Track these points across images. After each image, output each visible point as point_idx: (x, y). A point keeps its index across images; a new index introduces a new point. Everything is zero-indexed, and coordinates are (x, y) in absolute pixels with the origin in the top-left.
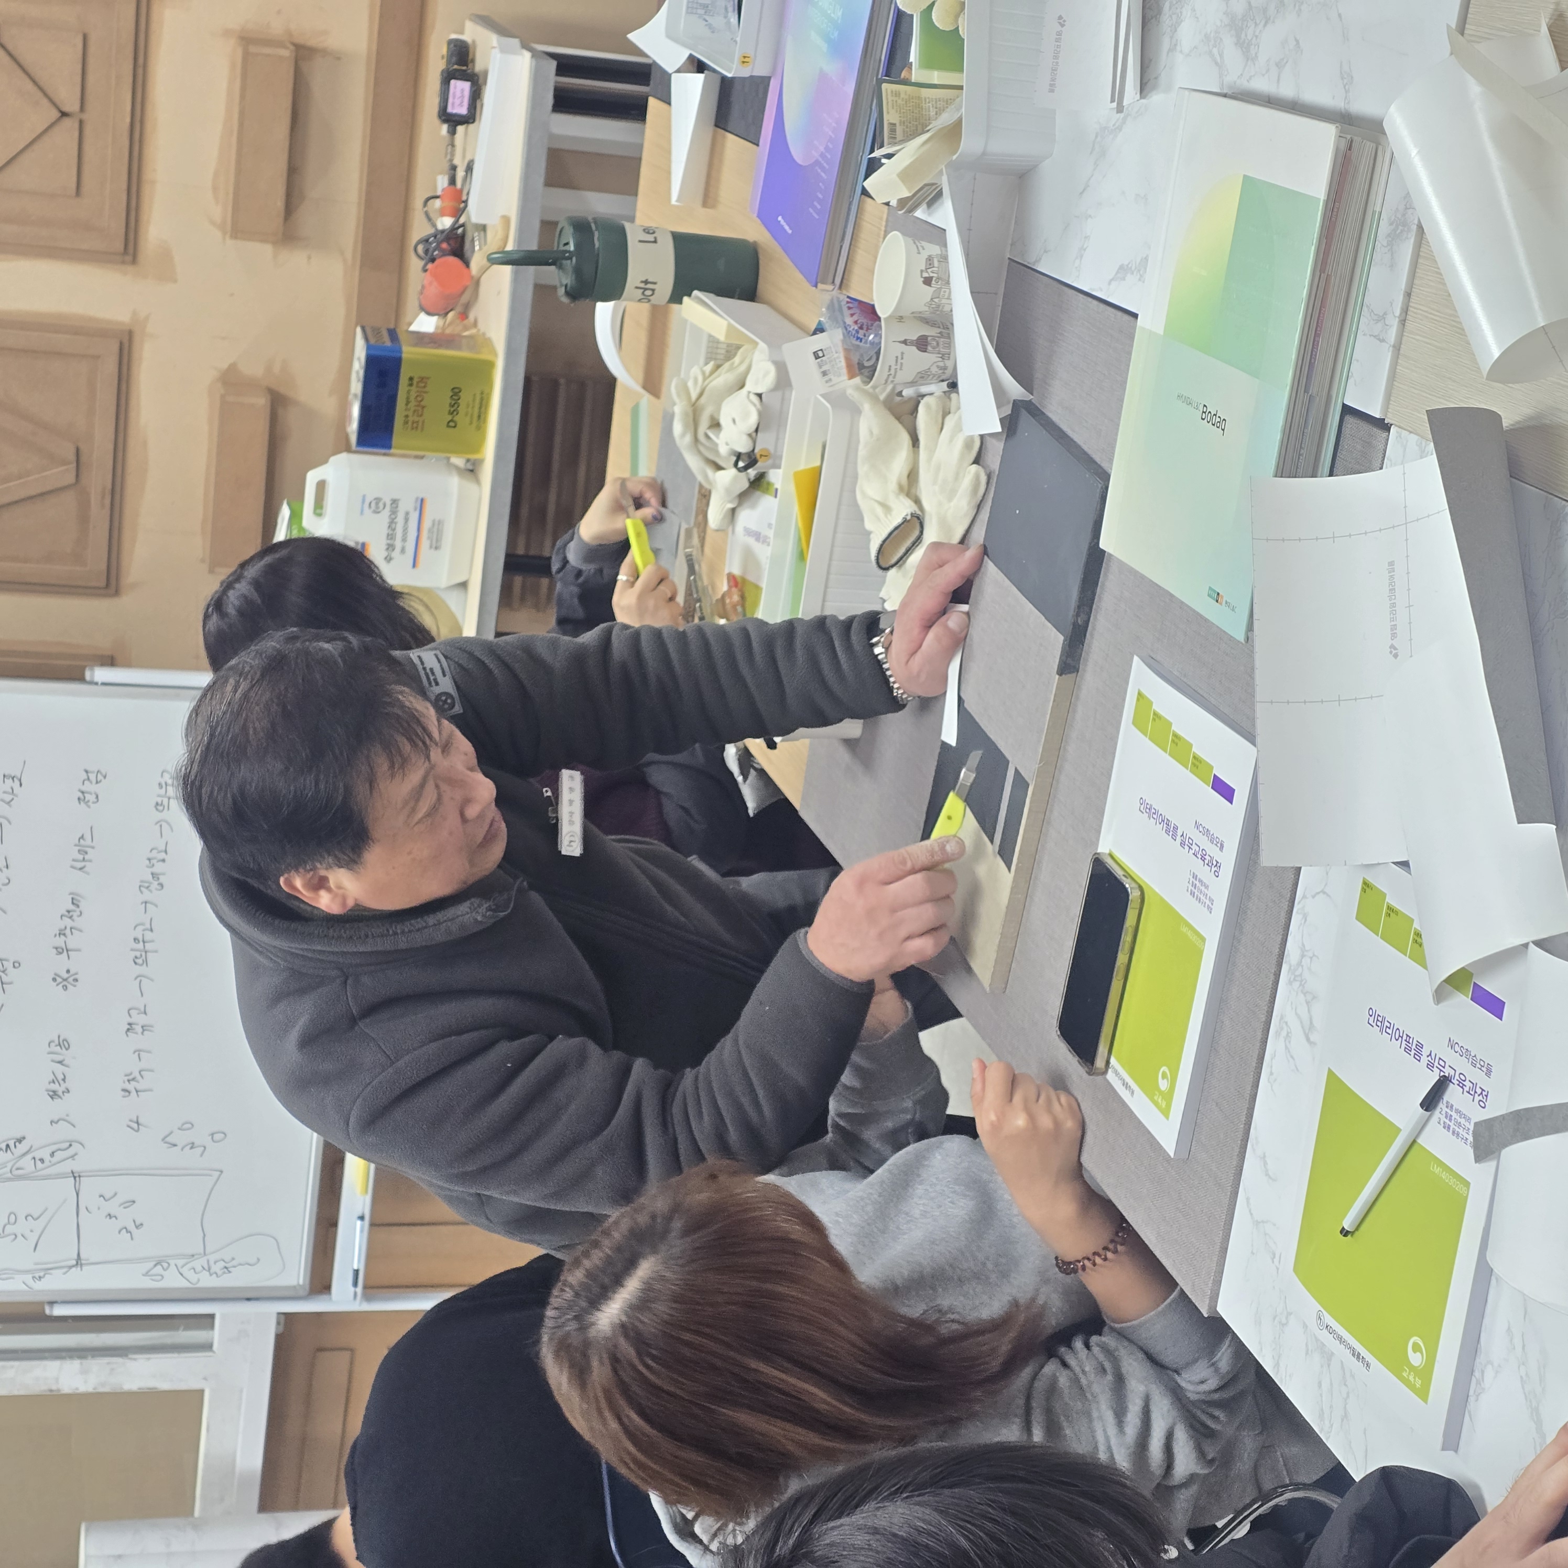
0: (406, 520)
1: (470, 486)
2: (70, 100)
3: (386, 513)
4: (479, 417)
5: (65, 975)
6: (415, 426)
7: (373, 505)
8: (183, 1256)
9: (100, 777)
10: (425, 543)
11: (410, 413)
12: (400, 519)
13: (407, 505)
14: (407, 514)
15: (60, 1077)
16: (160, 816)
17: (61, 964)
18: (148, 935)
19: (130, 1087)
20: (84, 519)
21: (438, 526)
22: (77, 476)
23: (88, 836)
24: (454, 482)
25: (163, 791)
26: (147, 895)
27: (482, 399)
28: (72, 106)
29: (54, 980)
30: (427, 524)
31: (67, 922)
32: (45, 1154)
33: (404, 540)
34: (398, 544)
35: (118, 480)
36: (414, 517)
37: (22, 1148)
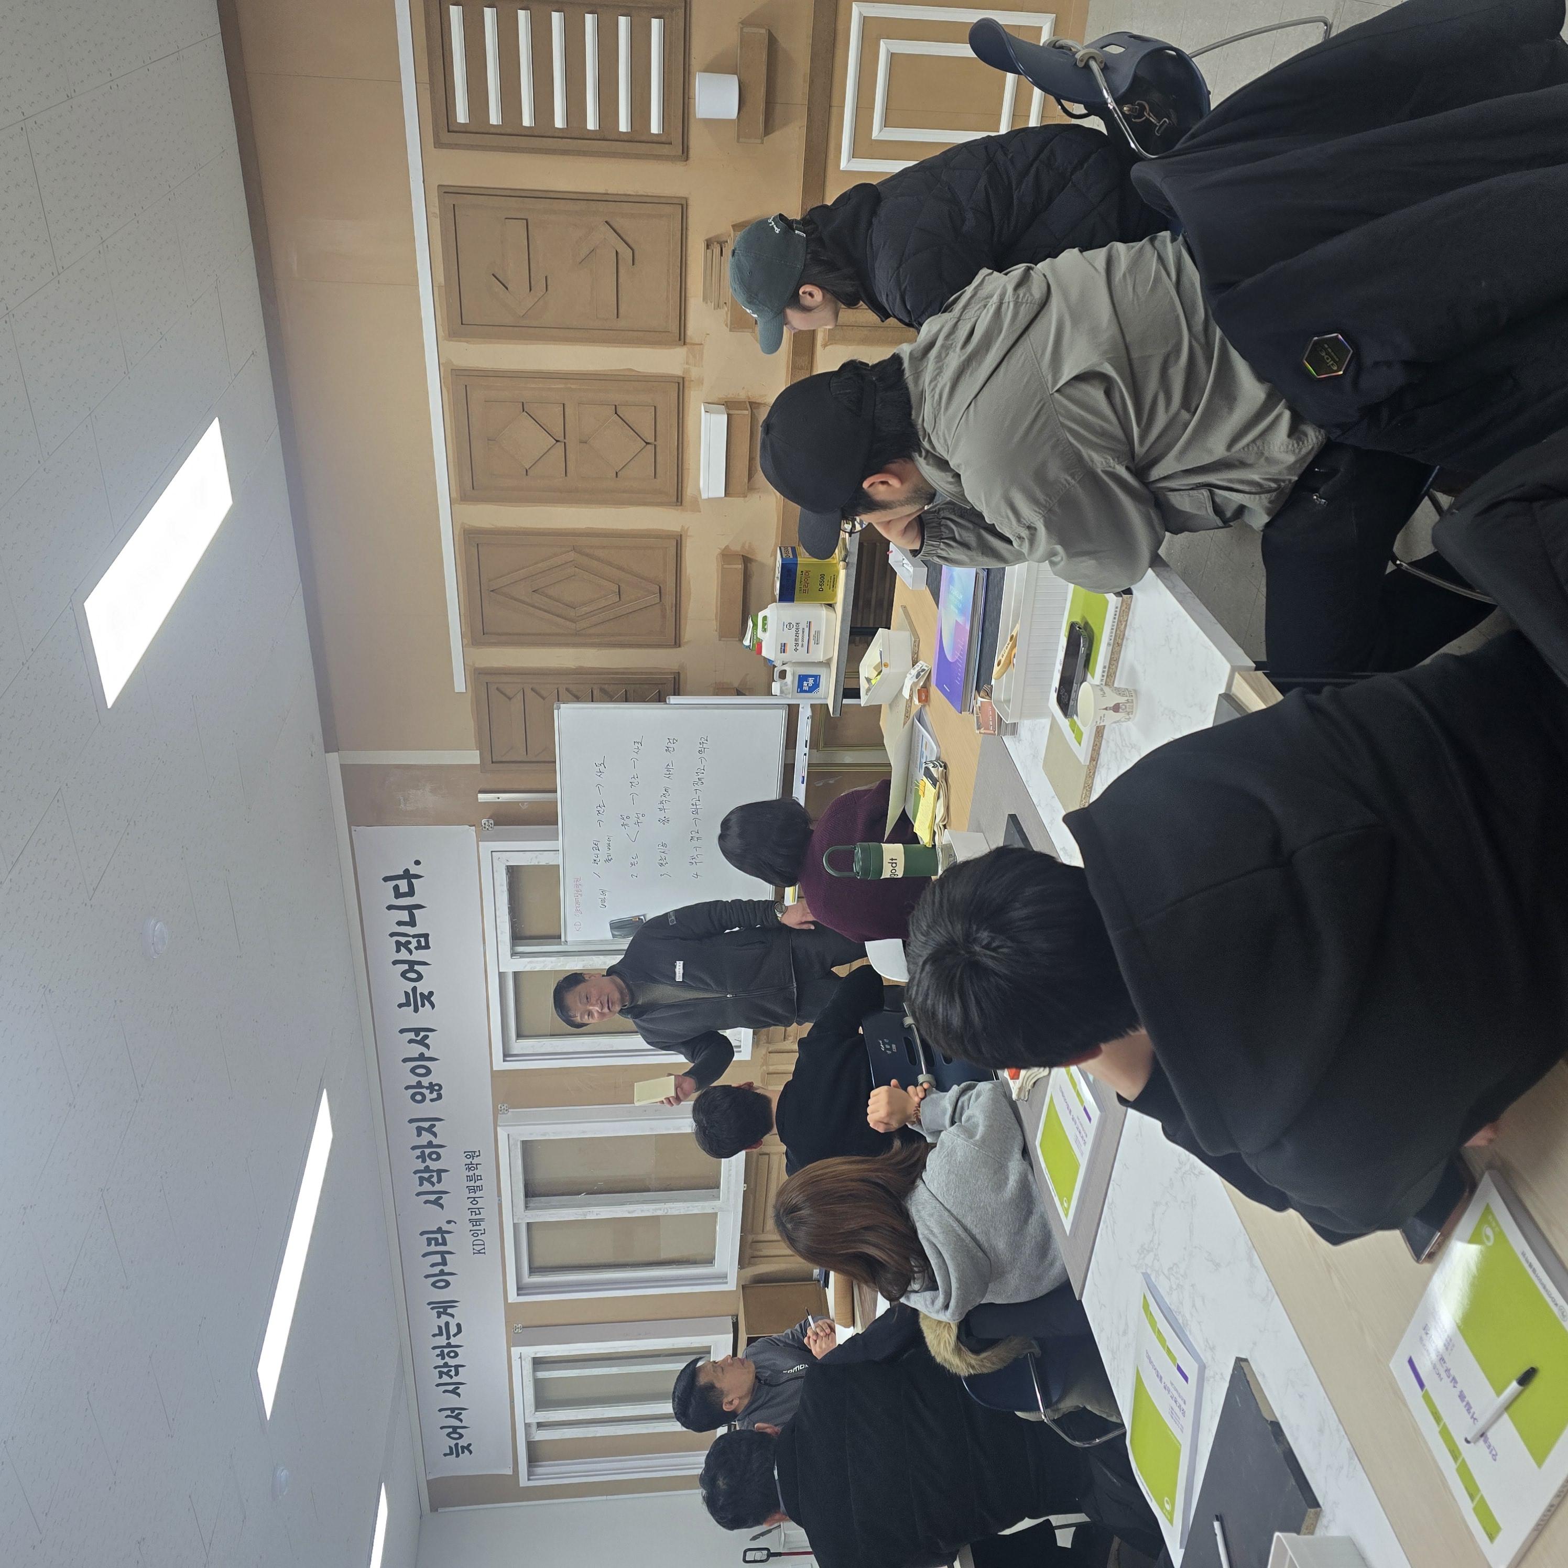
0: (803, 632)
1: (831, 614)
2: (649, 436)
3: (794, 629)
4: (833, 586)
5: (664, 819)
6: (805, 591)
7: (788, 626)
9: (675, 741)
10: (812, 642)
11: (802, 586)
12: (800, 632)
13: (803, 625)
14: (803, 629)
15: (664, 858)
16: (701, 755)
17: (662, 815)
18: (698, 803)
19: (693, 861)
20: (664, 616)
21: (818, 633)
22: (660, 599)
23: (671, 765)
24: (824, 612)
25: (701, 746)
26: (696, 787)
27: (834, 578)
28: (651, 440)
29: (659, 821)
30: (812, 633)
31: (663, 798)
33: (803, 641)
34: (800, 642)
35: (678, 600)
36: (807, 630)
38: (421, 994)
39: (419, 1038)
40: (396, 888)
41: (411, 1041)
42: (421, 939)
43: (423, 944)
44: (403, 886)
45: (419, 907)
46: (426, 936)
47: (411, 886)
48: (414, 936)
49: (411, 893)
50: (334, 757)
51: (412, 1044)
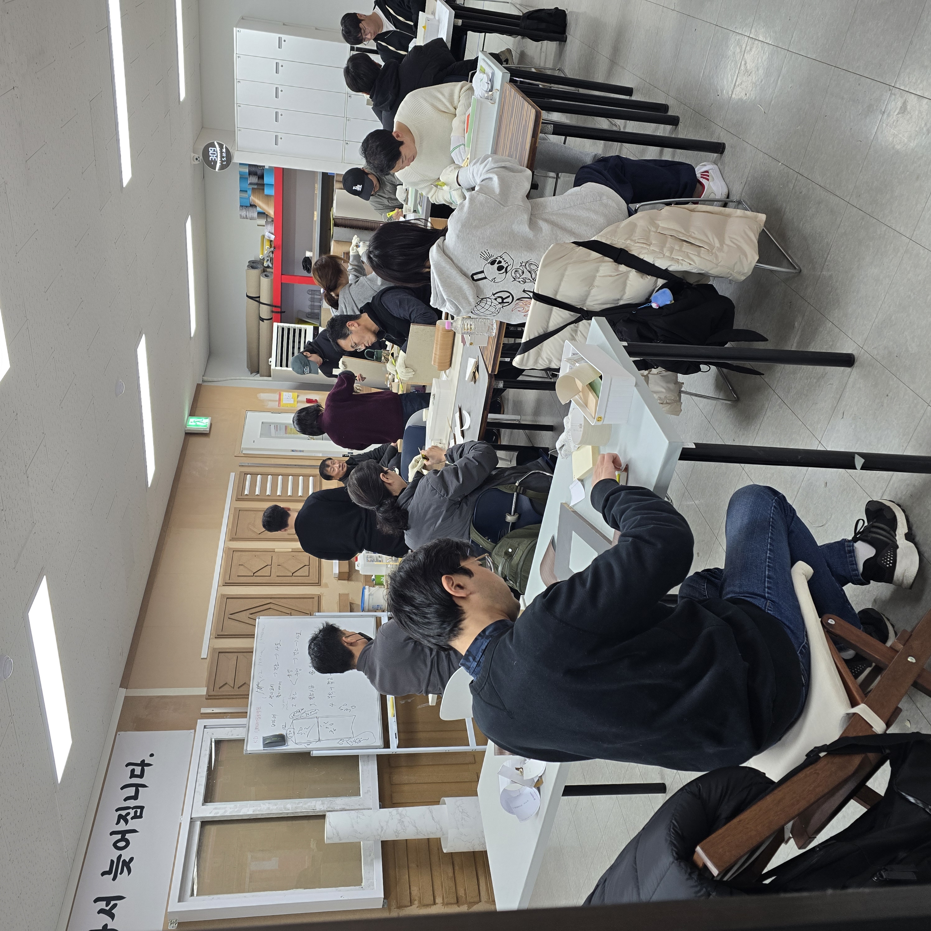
8: (347, 738)
15: (312, 694)
19: (330, 696)
28: (307, 564)
29: (309, 673)
32: (309, 713)
37: (303, 711)
38: (124, 861)
39: (108, 908)
40: (133, 771)
41: (101, 911)
42: (137, 810)
43: (138, 814)
44: (138, 771)
45: (144, 786)
46: (142, 808)
47: (143, 771)
48: (133, 808)
49: (141, 776)
50: (123, 692)
51: (101, 914)
